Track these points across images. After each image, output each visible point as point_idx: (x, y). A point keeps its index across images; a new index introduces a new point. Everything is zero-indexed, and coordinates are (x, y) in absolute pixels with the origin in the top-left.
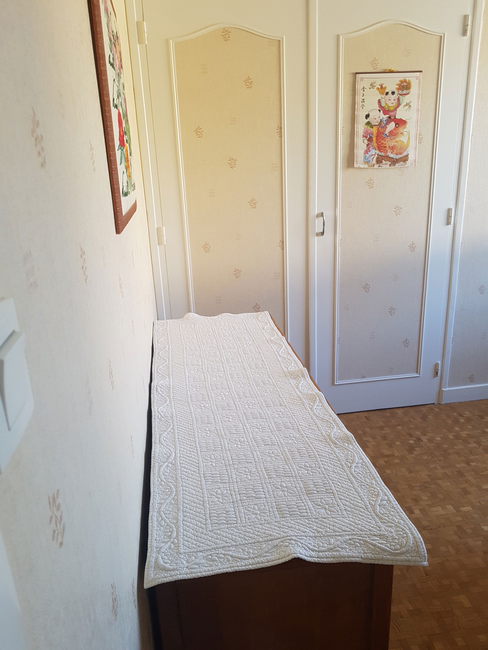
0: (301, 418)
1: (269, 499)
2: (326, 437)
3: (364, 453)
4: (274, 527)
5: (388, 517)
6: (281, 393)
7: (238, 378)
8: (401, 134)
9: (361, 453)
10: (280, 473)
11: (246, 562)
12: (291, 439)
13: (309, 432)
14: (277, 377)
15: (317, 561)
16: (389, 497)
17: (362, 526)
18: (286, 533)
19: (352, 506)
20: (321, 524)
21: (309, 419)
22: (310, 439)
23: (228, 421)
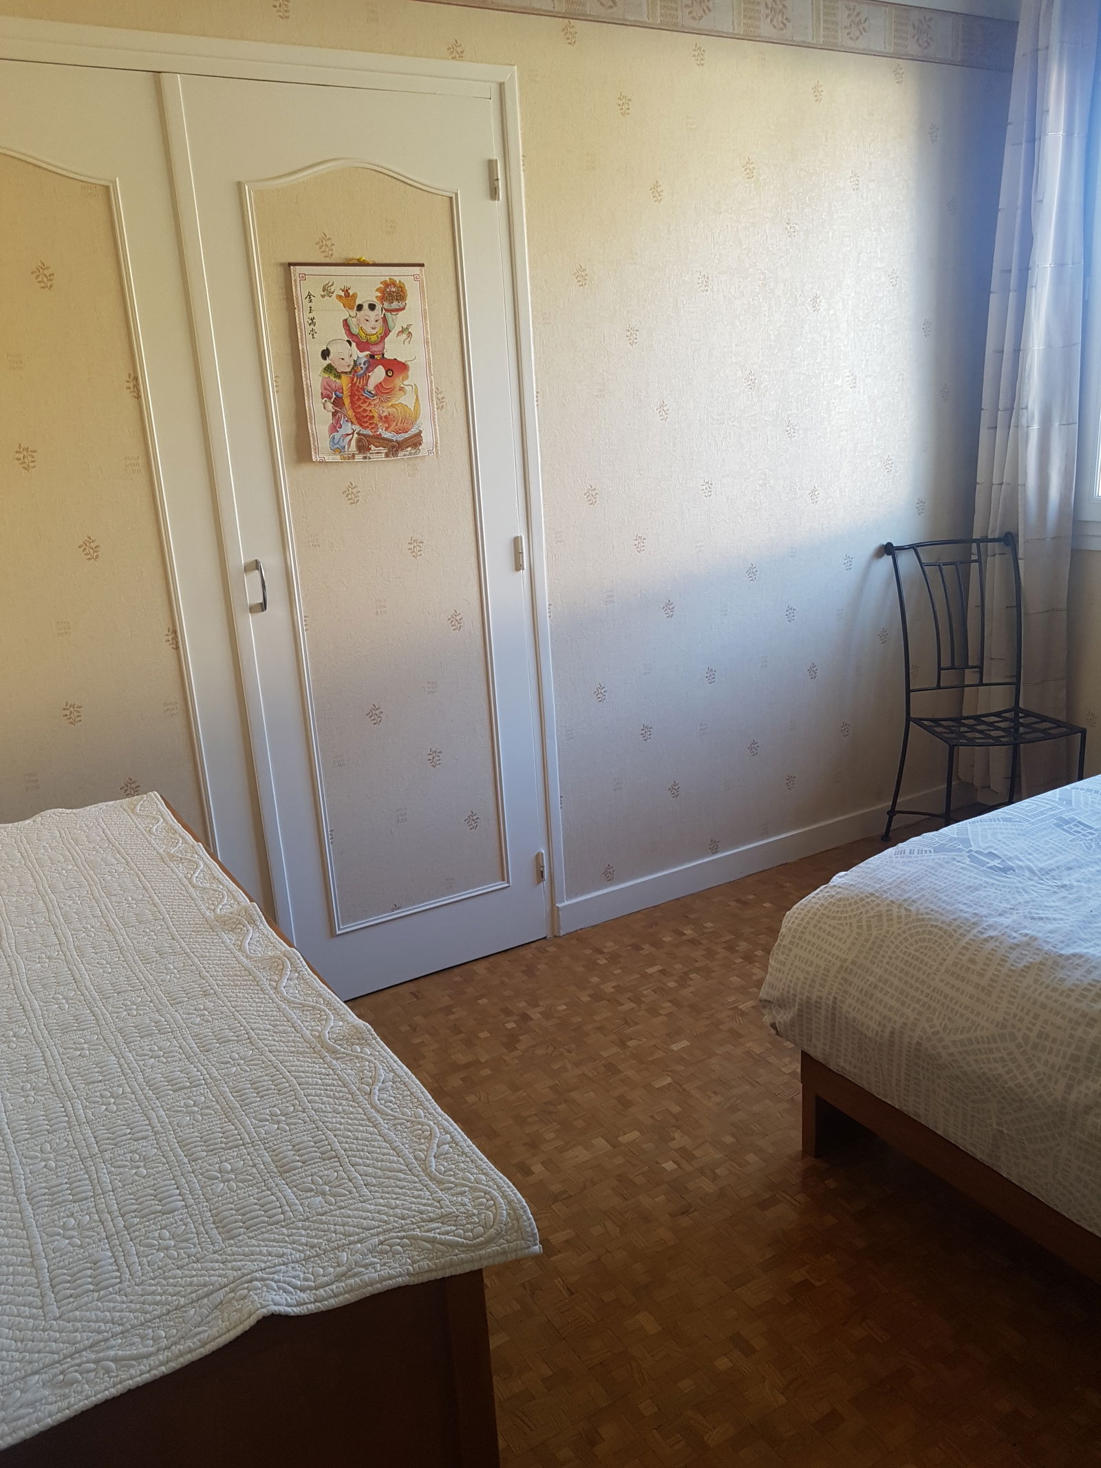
0: (255, 1013)
1: (195, 1207)
2: (313, 1042)
3: (395, 1057)
4: (211, 1264)
5: (454, 1175)
6: (204, 968)
7: (96, 953)
8: (400, 390)
9: (389, 1059)
10: (217, 1144)
11: (152, 1361)
12: (234, 1063)
13: (274, 1040)
14: (191, 934)
15: (315, 1309)
16: (452, 1134)
17: (404, 1209)
18: (240, 1270)
19: (380, 1172)
20: (317, 1229)
21: (272, 1011)
22: (278, 1055)
23: (80, 1055)
